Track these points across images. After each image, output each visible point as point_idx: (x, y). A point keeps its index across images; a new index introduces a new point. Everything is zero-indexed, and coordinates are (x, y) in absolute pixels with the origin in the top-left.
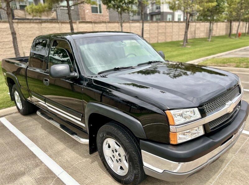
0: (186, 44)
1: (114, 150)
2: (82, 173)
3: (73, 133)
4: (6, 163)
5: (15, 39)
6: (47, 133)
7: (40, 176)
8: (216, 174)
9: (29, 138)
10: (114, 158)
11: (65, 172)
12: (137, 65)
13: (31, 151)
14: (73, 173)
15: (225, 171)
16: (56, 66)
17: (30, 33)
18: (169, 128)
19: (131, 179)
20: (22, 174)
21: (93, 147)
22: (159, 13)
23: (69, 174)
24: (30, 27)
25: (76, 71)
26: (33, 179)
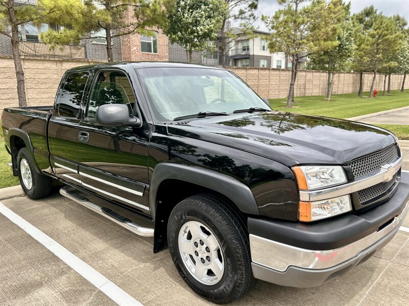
0: (292, 103)
1: (199, 242)
2: (140, 285)
3: (125, 220)
4: (8, 269)
5: (21, 82)
6: (74, 225)
7: (68, 289)
8: (365, 289)
9: (44, 232)
10: (198, 256)
11: (111, 282)
12: (232, 112)
13: (49, 251)
14: (124, 284)
15: (379, 284)
16: (106, 106)
17: (43, 76)
18: (298, 195)
19: (227, 288)
20: (39, 285)
21: (160, 241)
22: (247, 57)
23: (119, 286)
24: (44, 67)
25: (137, 116)
26: (57, 292)
